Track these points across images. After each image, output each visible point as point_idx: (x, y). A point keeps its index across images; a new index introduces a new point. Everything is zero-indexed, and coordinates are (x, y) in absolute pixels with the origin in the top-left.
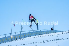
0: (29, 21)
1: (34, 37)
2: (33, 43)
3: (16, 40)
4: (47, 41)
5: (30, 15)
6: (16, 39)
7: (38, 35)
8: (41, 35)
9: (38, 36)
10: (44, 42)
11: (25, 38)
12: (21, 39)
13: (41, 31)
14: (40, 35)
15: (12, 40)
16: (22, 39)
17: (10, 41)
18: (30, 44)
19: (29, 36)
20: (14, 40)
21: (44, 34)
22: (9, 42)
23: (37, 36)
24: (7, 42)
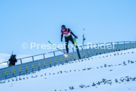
0: (62, 41)
1: (106, 54)
2: (105, 66)
3: (74, 62)
4: (130, 62)
5: (63, 26)
6: (75, 60)
7: (114, 51)
8: (119, 50)
9: (114, 53)
10: (124, 63)
11: (90, 58)
12: (84, 59)
13: (119, 43)
14: (117, 51)
15: (67, 62)
16: (86, 58)
17: (63, 64)
18: (99, 67)
19: (97, 54)
20: (71, 62)
21: (124, 50)
22: (61, 65)
23: (111, 53)
24: (57, 66)
